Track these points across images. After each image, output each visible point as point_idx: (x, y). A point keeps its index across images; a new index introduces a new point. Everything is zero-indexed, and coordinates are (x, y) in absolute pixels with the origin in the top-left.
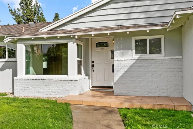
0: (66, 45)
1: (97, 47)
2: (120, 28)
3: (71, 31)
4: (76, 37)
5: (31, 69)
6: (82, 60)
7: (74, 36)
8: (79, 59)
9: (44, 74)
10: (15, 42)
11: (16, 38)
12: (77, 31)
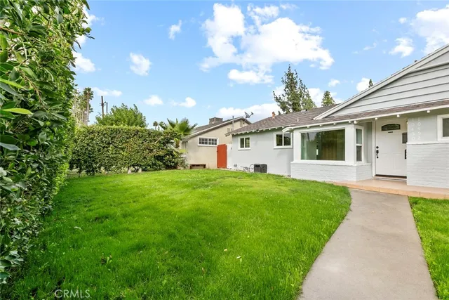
0: (343, 131)
1: (382, 130)
2: (418, 106)
3: (349, 117)
4: (355, 122)
5: (306, 155)
6: (363, 145)
7: (353, 122)
8: (359, 145)
9: (318, 159)
10: (292, 131)
11: (292, 128)
12: (356, 116)
